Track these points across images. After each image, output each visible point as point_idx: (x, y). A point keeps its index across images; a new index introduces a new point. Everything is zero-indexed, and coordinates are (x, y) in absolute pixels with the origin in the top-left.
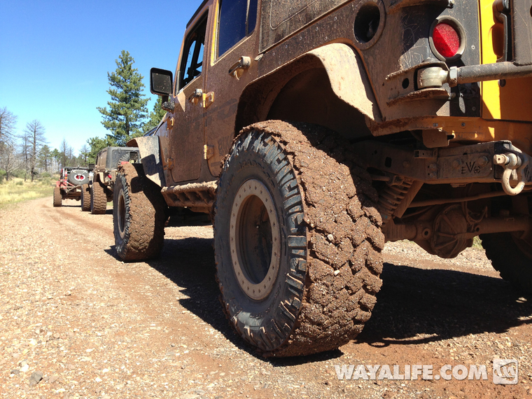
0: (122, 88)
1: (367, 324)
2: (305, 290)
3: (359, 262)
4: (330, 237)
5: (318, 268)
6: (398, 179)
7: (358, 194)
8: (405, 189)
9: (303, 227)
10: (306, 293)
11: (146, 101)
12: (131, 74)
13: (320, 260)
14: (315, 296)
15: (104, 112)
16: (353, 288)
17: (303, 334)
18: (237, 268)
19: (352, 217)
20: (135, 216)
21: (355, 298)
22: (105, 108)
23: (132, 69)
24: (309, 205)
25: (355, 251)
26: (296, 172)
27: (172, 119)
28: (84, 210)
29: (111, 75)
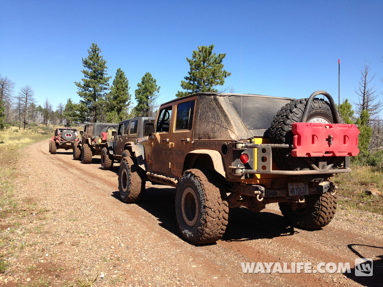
0: (92, 69)
2: (205, 225)
3: (221, 217)
4: (213, 210)
5: (209, 219)
7: (221, 197)
9: (205, 207)
11: (108, 78)
12: (98, 60)
13: (210, 216)
14: (208, 226)
16: (219, 224)
17: (204, 237)
19: (219, 204)
21: (219, 227)
22: (80, 83)
23: (99, 56)
24: (207, 200)
25: (220, 214)
26: (204, 190)
27: (153, 143)
29: (84, 60)
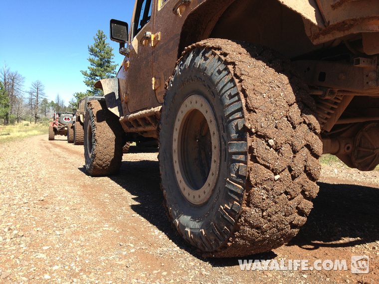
0: (98, 57)
1: (303, 228)
2: (245, 195)
3: (299, 167)
4: (271, 142)
5: (258, 173)
6: (332, 93)
7: (297, 102)
8: (336, 103)
9: (244, 133)
10: (246, 197)
11: (115, 66)
12: (105, 47)
13: (261, 164)
14: (255, 200)
15: (85, 74)
16: (293, 193)
17: (242, 237)
18: (179, 177)
19: (292, 124)
20: (99, 140)
21: (293, 203)
22: (86, 71)
23: (105, 43)
24: (250, 110)
25: (294, 157)
26: (237, 81)
27: (128, 62)
28: (70, 142)
29: (90, 47)
